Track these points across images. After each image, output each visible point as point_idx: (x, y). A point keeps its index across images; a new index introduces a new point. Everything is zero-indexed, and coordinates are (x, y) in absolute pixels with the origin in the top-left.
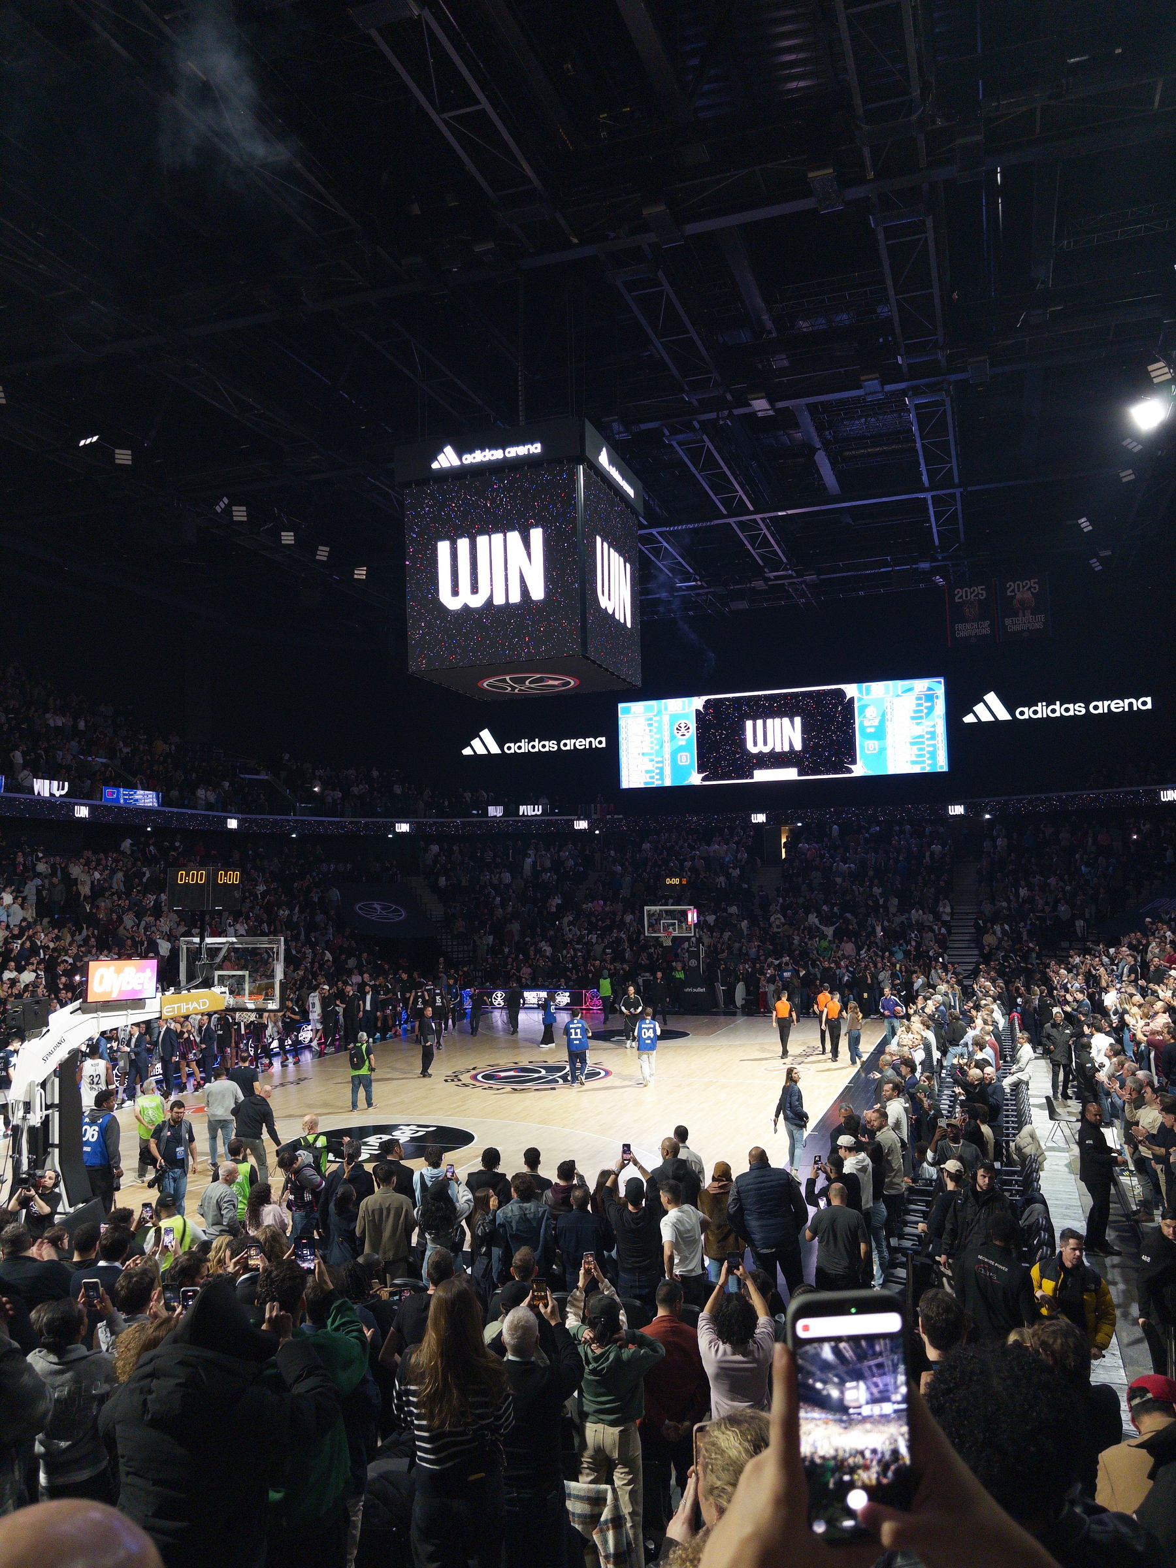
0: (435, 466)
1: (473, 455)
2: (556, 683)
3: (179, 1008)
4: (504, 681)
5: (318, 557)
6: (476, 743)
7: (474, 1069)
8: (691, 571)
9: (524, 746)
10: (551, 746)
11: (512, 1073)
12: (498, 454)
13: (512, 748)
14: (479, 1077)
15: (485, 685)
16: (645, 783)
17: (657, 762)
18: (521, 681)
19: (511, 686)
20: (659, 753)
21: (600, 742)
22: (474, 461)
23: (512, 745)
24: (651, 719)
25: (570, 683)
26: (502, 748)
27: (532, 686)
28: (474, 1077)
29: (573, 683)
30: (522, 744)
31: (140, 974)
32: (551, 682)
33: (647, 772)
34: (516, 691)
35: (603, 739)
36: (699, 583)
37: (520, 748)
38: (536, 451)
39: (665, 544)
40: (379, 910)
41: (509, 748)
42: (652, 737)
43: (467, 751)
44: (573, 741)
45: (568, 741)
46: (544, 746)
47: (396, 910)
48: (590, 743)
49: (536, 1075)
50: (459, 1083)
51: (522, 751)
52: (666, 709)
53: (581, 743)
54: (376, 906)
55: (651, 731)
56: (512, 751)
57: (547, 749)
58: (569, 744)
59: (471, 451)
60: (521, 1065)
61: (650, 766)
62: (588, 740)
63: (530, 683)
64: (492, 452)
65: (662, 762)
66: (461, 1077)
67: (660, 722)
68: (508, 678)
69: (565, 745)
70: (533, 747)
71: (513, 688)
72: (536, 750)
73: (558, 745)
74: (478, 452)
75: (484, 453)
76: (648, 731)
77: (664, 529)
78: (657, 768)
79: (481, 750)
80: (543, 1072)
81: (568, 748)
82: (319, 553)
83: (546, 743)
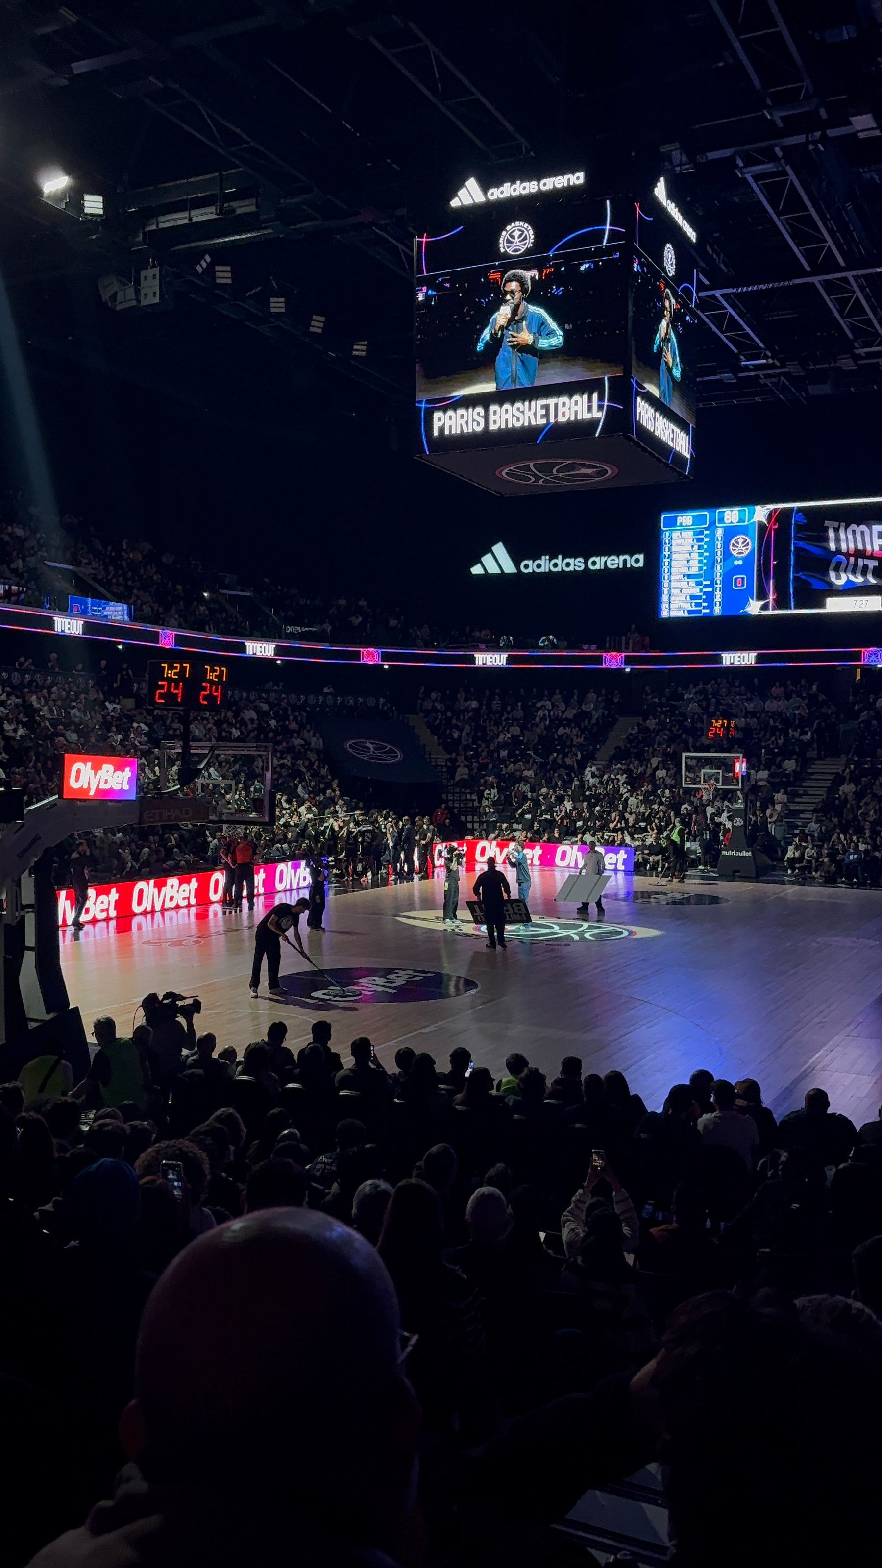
0: (455, 203)
1: (501, 189)
2: (589, 471)
3: (160, 814)
4: (527, 468)
5: (312, 329)
6: (487, 559)
8: (761, 345)
9: (545, 565)
10: (576, 564)
12: (530, 187)
13: (530, 566)
15: (504, 473)
16: (690, 612)
17: (706, 586)
18: (546, 469)
19: (535, 475)
20: (709, 573)
21: (637, 561)
22: (501, 196)
23: (530, 563)
24: (701, 533)
25: (606, 472)
27: (560, 475)
29: (610, 472)
30: (542, 562)
31: (119, 773)
32: (584, 471)
33: (693, 597)
34: (541, 482)
35: (641, 557)
36: (770, 361)
37: (539, 566)
38: (578, 182)
39: (731, 310)
40: (372, 749)
41: (526, 566)
42: (701, 554)
43: (477, 570)
44: (603, 559)
45: (597, 559)
46: (568, 565)
47: (390, 751)
48: (625, 561)
49: (549, 931)
51: (542, 570)
52: (721, 520)
53: (614, 562)
54: (368, 745)
55: (700, 547)
56: (530, 570)
57: (571, 568)
58: (598, 563)
59: (499, 184)
61: (696, 591)
62: (622, 558)
63: (557, 471)
64: (524, 184)
65: (712, 585)
66: (462, 927)
67: (713, 536)
68: (531, 465)
69: (594, 563)
70: (555, 565)
71: (538, 478)
72: (559, 569)
73: (586, 563)
74: (507, 185)
75: (514, 186)
76: (696, 547)
77: (729, 290)
78: (705, 593)
79: (493, 569)
80: (557, 928)
81: (597, 567)
82: (313, 323)
83: (571, 561)
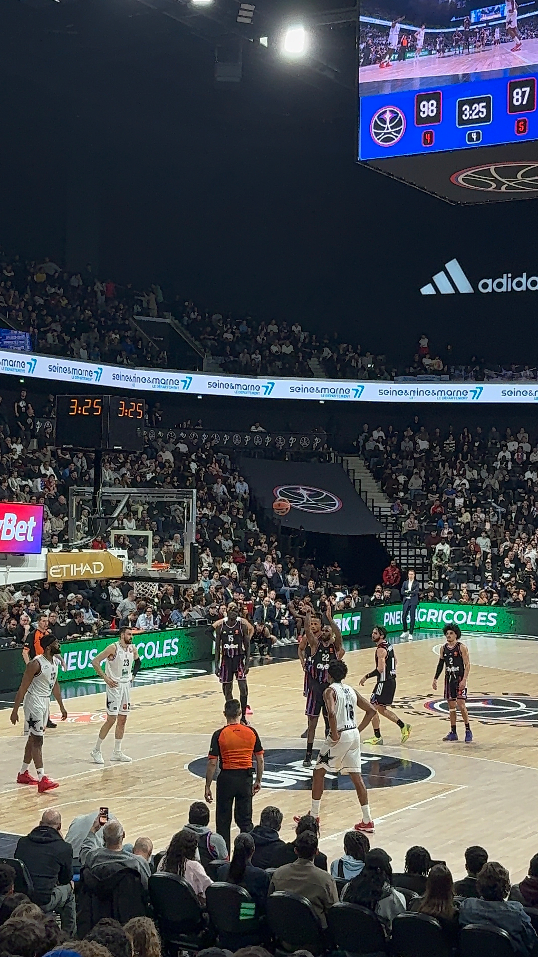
3: (68, 569)
4: (488, 173)
5: (239, 19)
6: (440, 278)
7: (429, 696)
9: (507, 284)
11: (480, 704)
13: (489, 286)
14: (437, 706)
15: (460, 179)
18: (510, 173)
19: (496, 181)
23: (489, 281)
26: (474, 285)
27: (526, 180)
28: (430, 706)
30: (504, 281)
31: (22, 523)
34: (503, 189)
37: (500, 285)
40: (306, 496)
41: (485, 286)
43: (427, 290)
46: (534, 283)
47: (328, 498)
49: (514, 709)
50: (410, 711)
51: (504, 289)
54: (301, 491)
56: (489, 290)
60: (492, 696)
63: (522, 176)
66: (412, 704)
68: (492, 169)
70: (519, 284)
71: (500, 184)
72: (523, 288)
79: (446, 288)
80: (523, 706)
82: (241, 13)
